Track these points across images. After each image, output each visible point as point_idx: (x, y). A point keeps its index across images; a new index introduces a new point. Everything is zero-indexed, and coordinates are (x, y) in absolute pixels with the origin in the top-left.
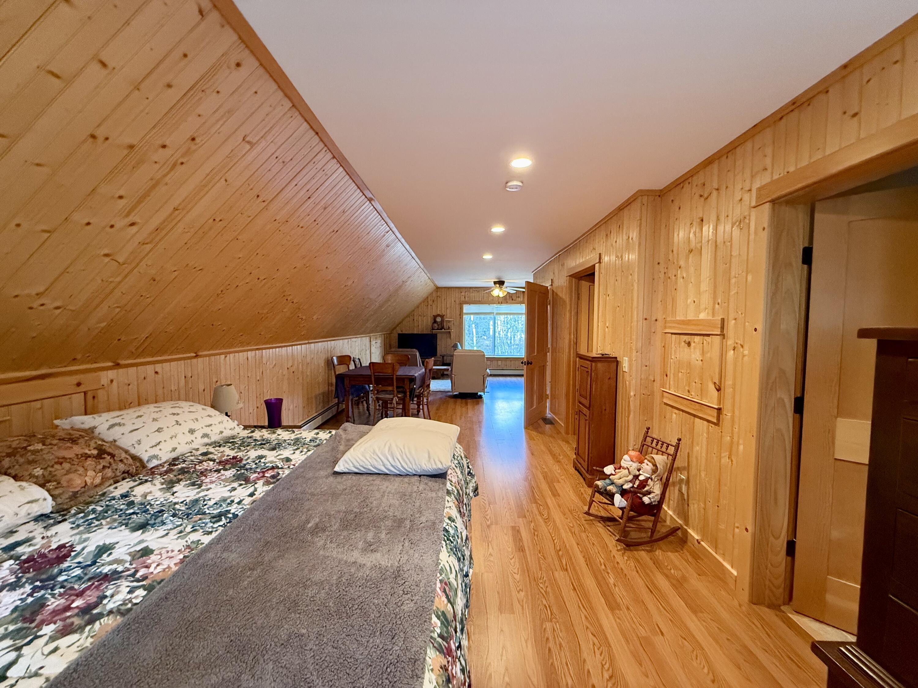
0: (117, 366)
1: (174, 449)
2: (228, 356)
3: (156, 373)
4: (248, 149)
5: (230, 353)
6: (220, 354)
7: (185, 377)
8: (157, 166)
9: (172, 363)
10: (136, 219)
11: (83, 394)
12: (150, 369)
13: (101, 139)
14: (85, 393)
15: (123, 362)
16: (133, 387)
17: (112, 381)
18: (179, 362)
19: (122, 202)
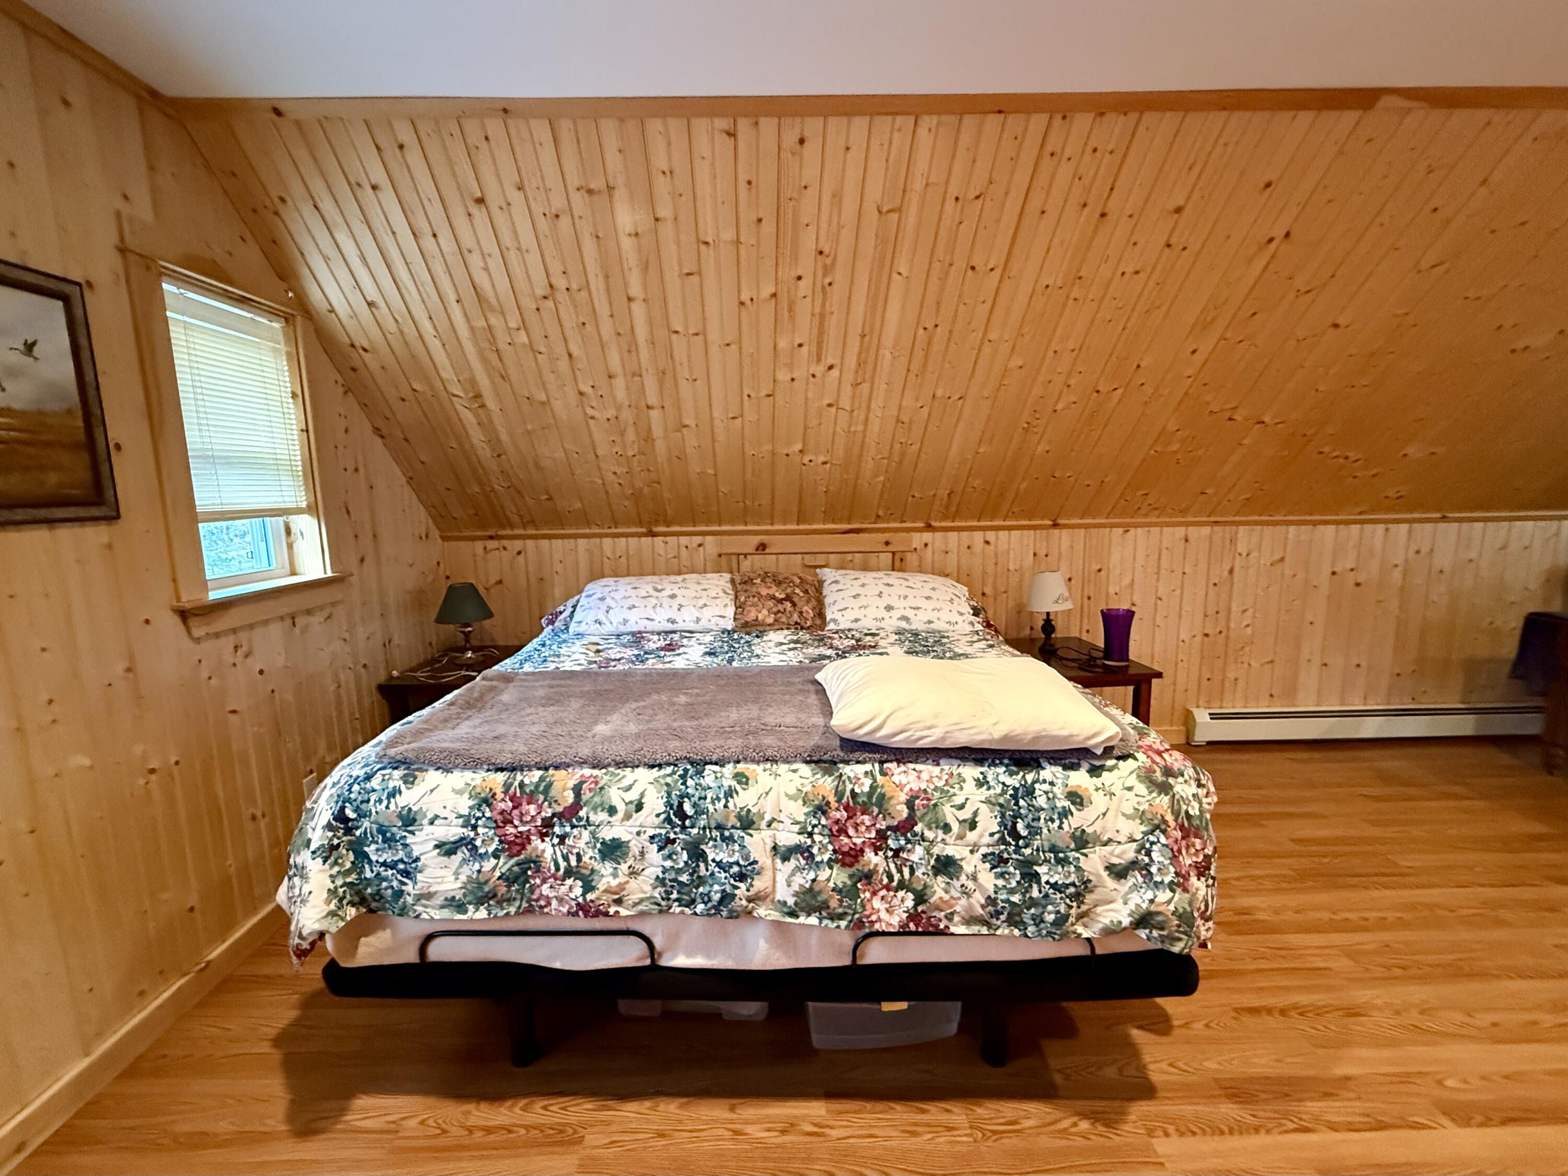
0: (929, 527)
1: (857, 620)
2: (1132, 531)
3: (987, 543)
4: (896, 220)
5: (1136, 526)
6: (1112, 526)
7: (1035, 554)
8: (809, 299)
9: (1013, 532)
10: (830, 361)
11: (890, 555)
12: (978, 536)
13: (748, 302)
14: (894, 553)
15: (936, 524)
16: (953, 557)
17: (926, 545)
18: (1025, 532)
19: (805, 349)
